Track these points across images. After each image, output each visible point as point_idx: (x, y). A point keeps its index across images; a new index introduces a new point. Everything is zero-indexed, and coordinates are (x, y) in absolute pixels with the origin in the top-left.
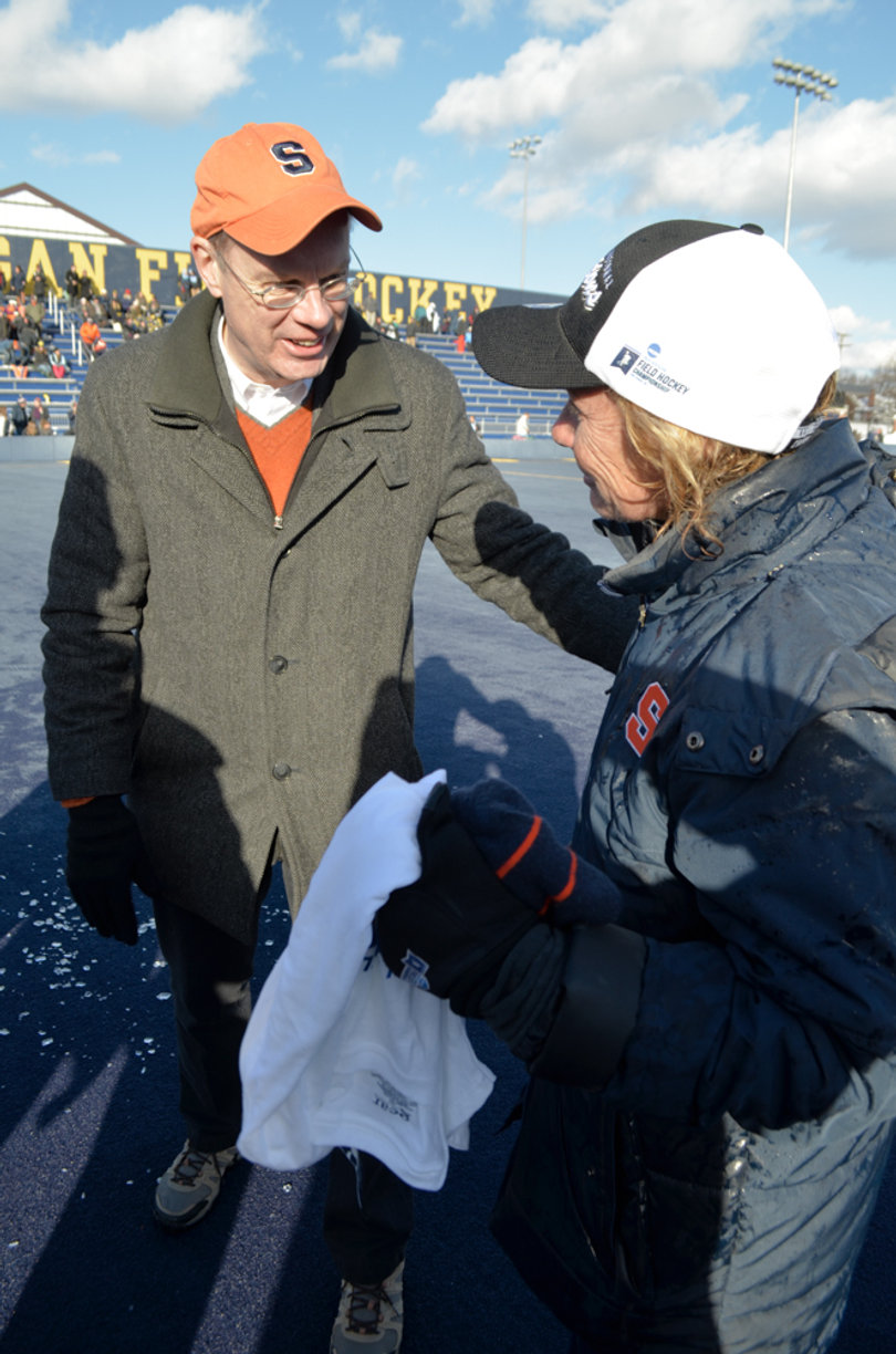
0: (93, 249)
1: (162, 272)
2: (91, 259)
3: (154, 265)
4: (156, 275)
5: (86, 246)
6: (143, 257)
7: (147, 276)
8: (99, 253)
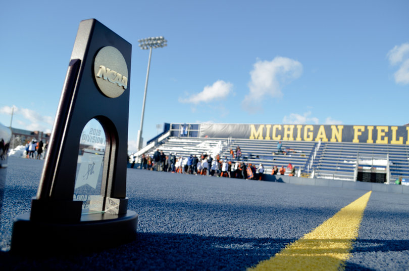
0: (339, 127)
1: (363, 133)
2: (338, 130)
3: (359, 130)
4: (360, 134)
5: (337, 126)
6: (356, 128)
7: (357, 134)
8: (341, 128)
